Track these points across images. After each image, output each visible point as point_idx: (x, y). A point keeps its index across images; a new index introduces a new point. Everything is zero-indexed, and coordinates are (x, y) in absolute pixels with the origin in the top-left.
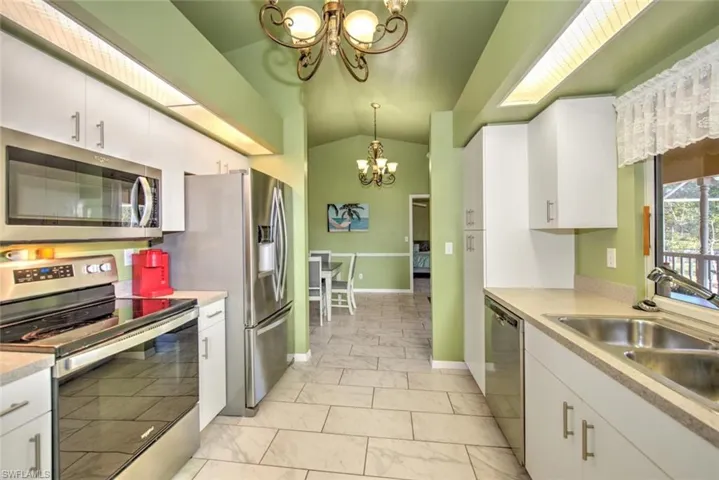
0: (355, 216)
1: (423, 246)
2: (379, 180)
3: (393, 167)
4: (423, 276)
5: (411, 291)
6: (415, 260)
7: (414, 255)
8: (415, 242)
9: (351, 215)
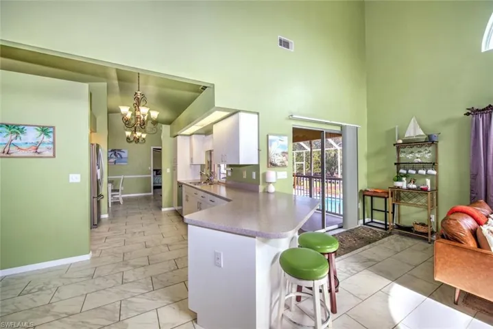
0: (119, 156)
1: (158, 172)
2: (137, 140)
3: (144, 136)
4: (158, 187)
5: (152, 193)
6: (154, 179)
7: (154, 176)
8: (154, 170)
9: (115, 155)
